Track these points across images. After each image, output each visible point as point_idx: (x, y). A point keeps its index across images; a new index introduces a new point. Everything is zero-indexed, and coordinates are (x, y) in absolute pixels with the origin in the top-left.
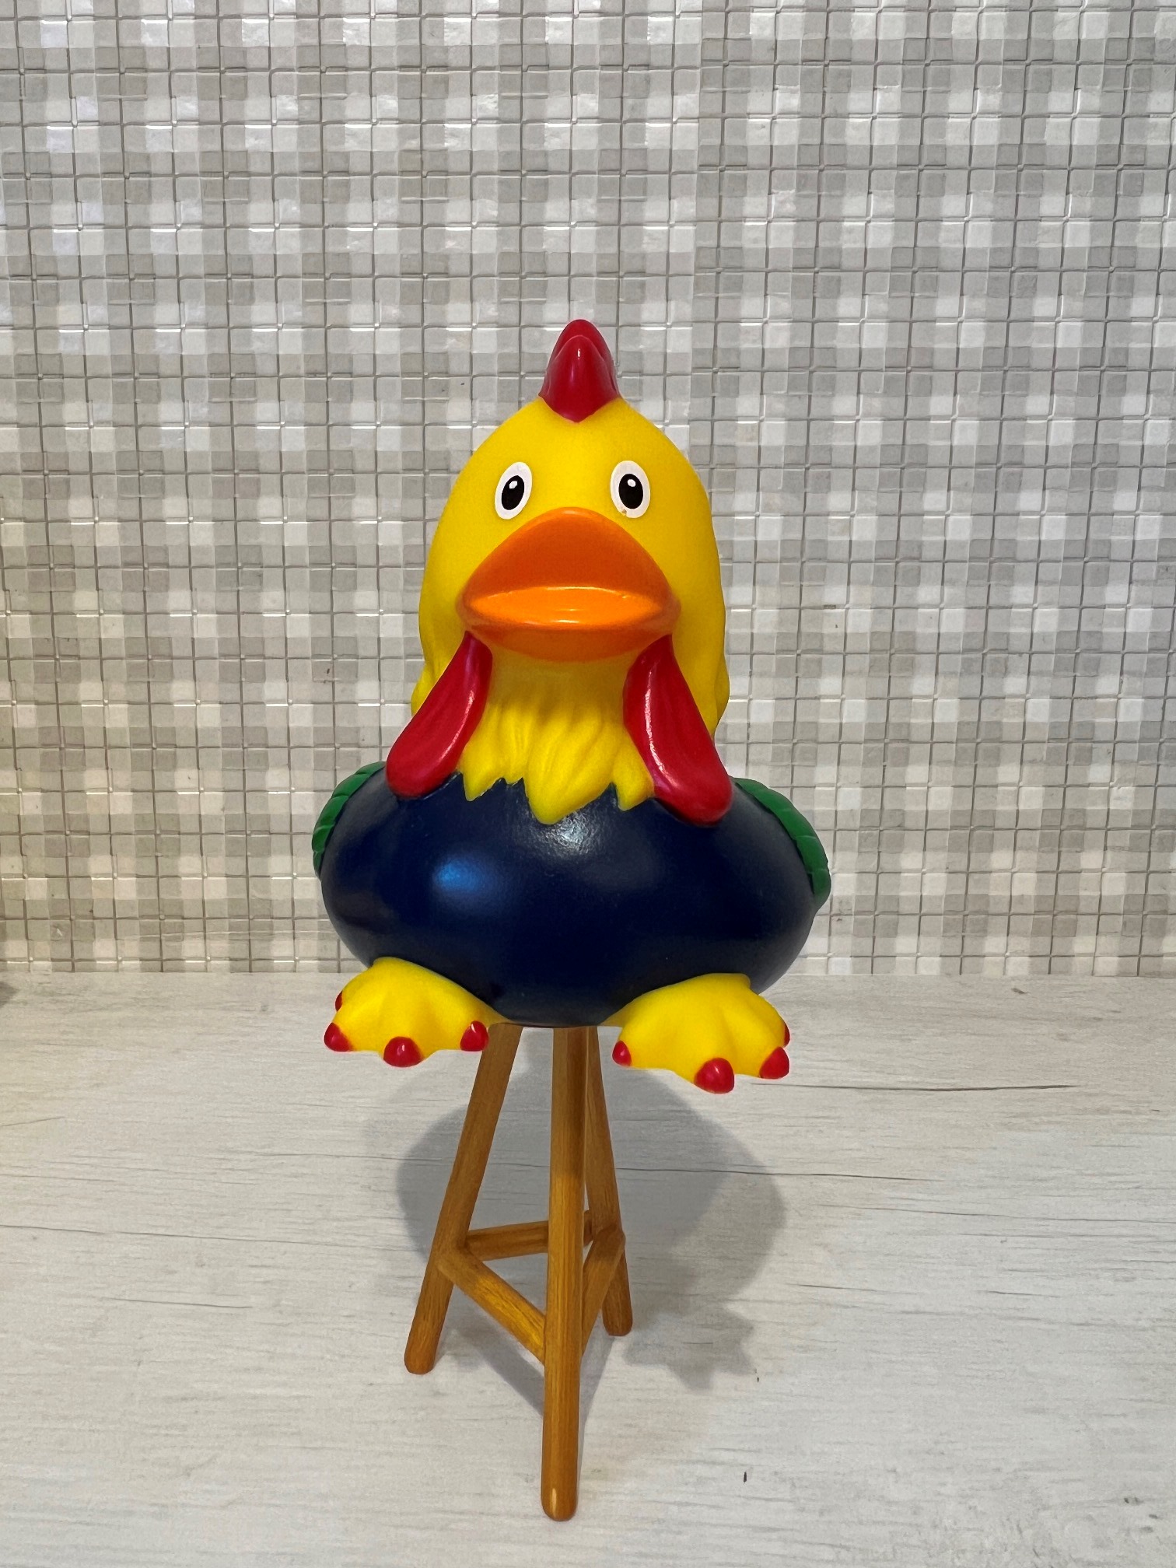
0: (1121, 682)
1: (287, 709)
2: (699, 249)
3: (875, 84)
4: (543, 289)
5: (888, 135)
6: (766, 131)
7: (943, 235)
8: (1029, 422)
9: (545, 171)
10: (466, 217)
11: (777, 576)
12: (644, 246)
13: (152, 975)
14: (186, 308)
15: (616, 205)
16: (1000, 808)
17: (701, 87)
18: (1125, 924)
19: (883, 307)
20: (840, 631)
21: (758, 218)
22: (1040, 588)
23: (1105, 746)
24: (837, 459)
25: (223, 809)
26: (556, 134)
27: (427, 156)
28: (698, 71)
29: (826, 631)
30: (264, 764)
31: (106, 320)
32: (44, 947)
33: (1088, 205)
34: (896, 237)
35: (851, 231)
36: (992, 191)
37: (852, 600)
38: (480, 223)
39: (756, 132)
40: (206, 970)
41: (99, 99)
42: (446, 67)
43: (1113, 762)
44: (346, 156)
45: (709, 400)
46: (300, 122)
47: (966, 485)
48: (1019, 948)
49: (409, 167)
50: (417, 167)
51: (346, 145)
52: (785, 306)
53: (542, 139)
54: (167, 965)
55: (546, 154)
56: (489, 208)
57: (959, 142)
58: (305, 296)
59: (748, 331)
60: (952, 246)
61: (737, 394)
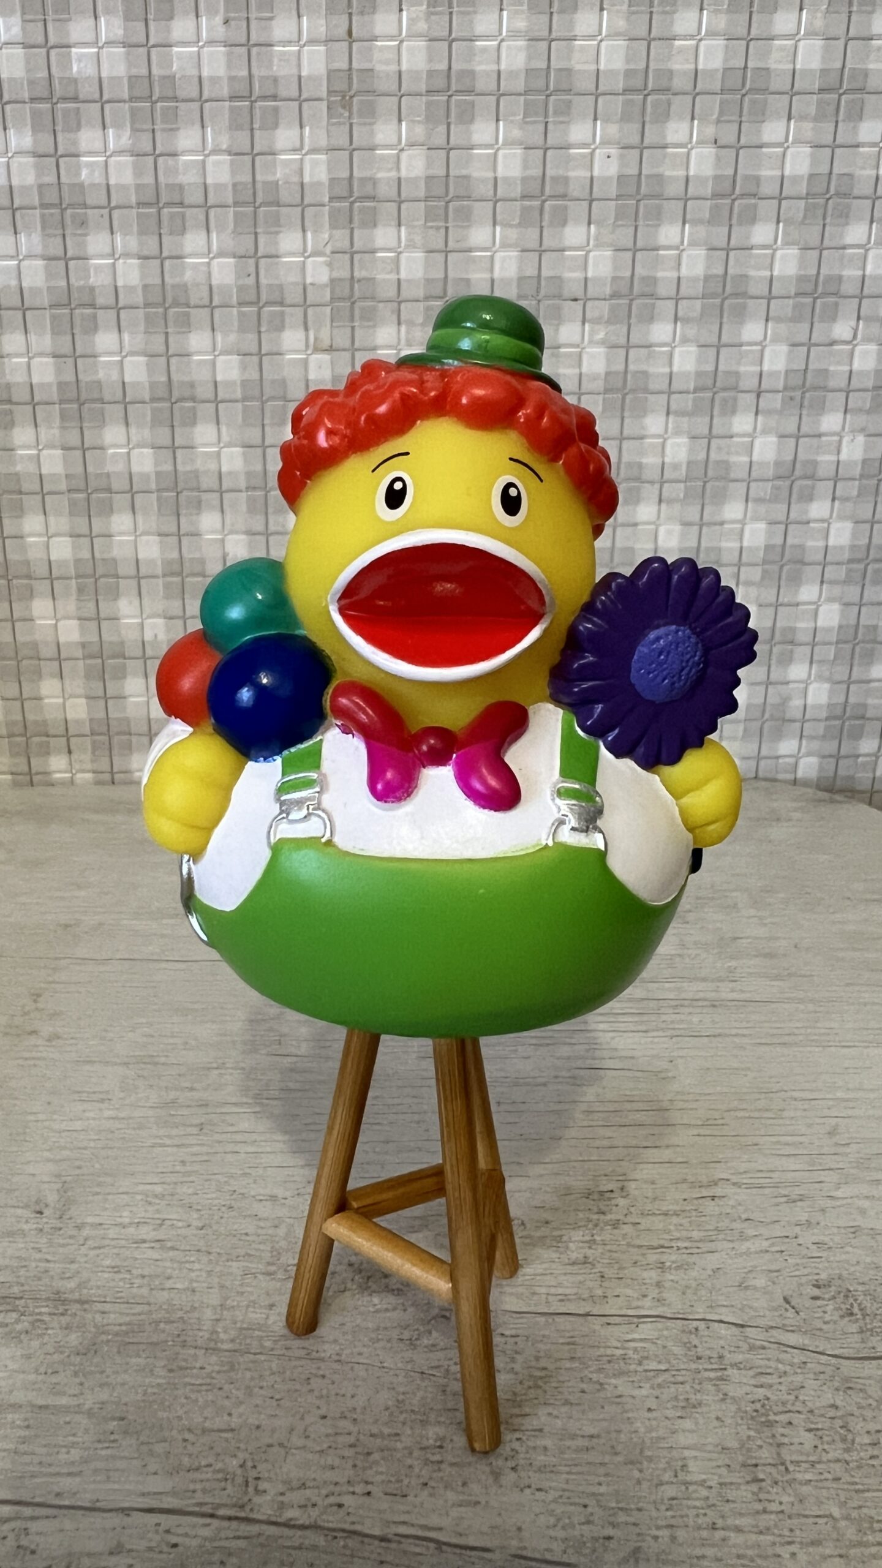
0: (746, 509)
4: (175, 117)
10: (90, 37)
15: (244, 23)
19: (516, 133)
21: (389, 37)
22: (671, 418)
23: (730, 569)
33: (722, 22)
34: (529, 58)
35: (483, 51)
38: (108, 44)
52: (419, 132)
56: (114, 27)
60: (586, 67)
61: (375, 226)
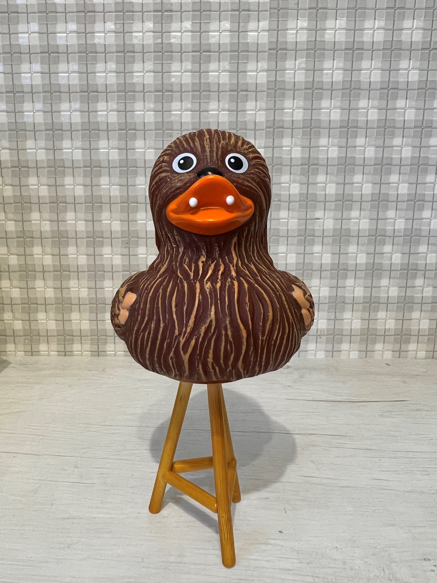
0: (428, 248)
1: (112, 257)
2: (268, 82)
3: (336, 17)
4: (208, 98)
5: (341, 37)
6: (294, 36)
7: (362, 75)
8: (394, 148)
9: (209, 51)
10: (179, 69)
11: (298, 207)
12: (247, 80)
13: (61, 357)
14: (72, 104)
15: (236, 65)
16: (381, 295)
17: (270, 18)
18: (428, 339)
19: (339, 104)
20: (321, 228)
21: (291, 69)
22: (398, 212)
23: (421, 272)
24: (321, 162)
25: (88, 295)
26: (214, 37)
27: (164, 45)
28: (268, 12)
29: (316, 228)
30: (103, 278)
31: (42, 109)
32: (21, 347)
33: (418, 64)
34: (344, 77)
35: (327, 74)
36: (381, 59)
37: (326, 217)
38: (185, 71)
39: (291, 36)
40: (82, 356)
41: (39, 24)
42: (171, 11)
43: (425, 278)
44: (133, 45)
45: (272, 140)
46: (116, 32)
47: (370, 172)
48: (388, 348)
49: (157, 50)
50: (160, 50)
51: (133, 41)
52: (301, 103)
53: (208, 39)
54: (68, 353)
55: (210, 45)
56: (188, 66)
57: (368, 40)
58: (118, 100)
59: (287, 113)
60: (366, 80)
61: (283, 137)
